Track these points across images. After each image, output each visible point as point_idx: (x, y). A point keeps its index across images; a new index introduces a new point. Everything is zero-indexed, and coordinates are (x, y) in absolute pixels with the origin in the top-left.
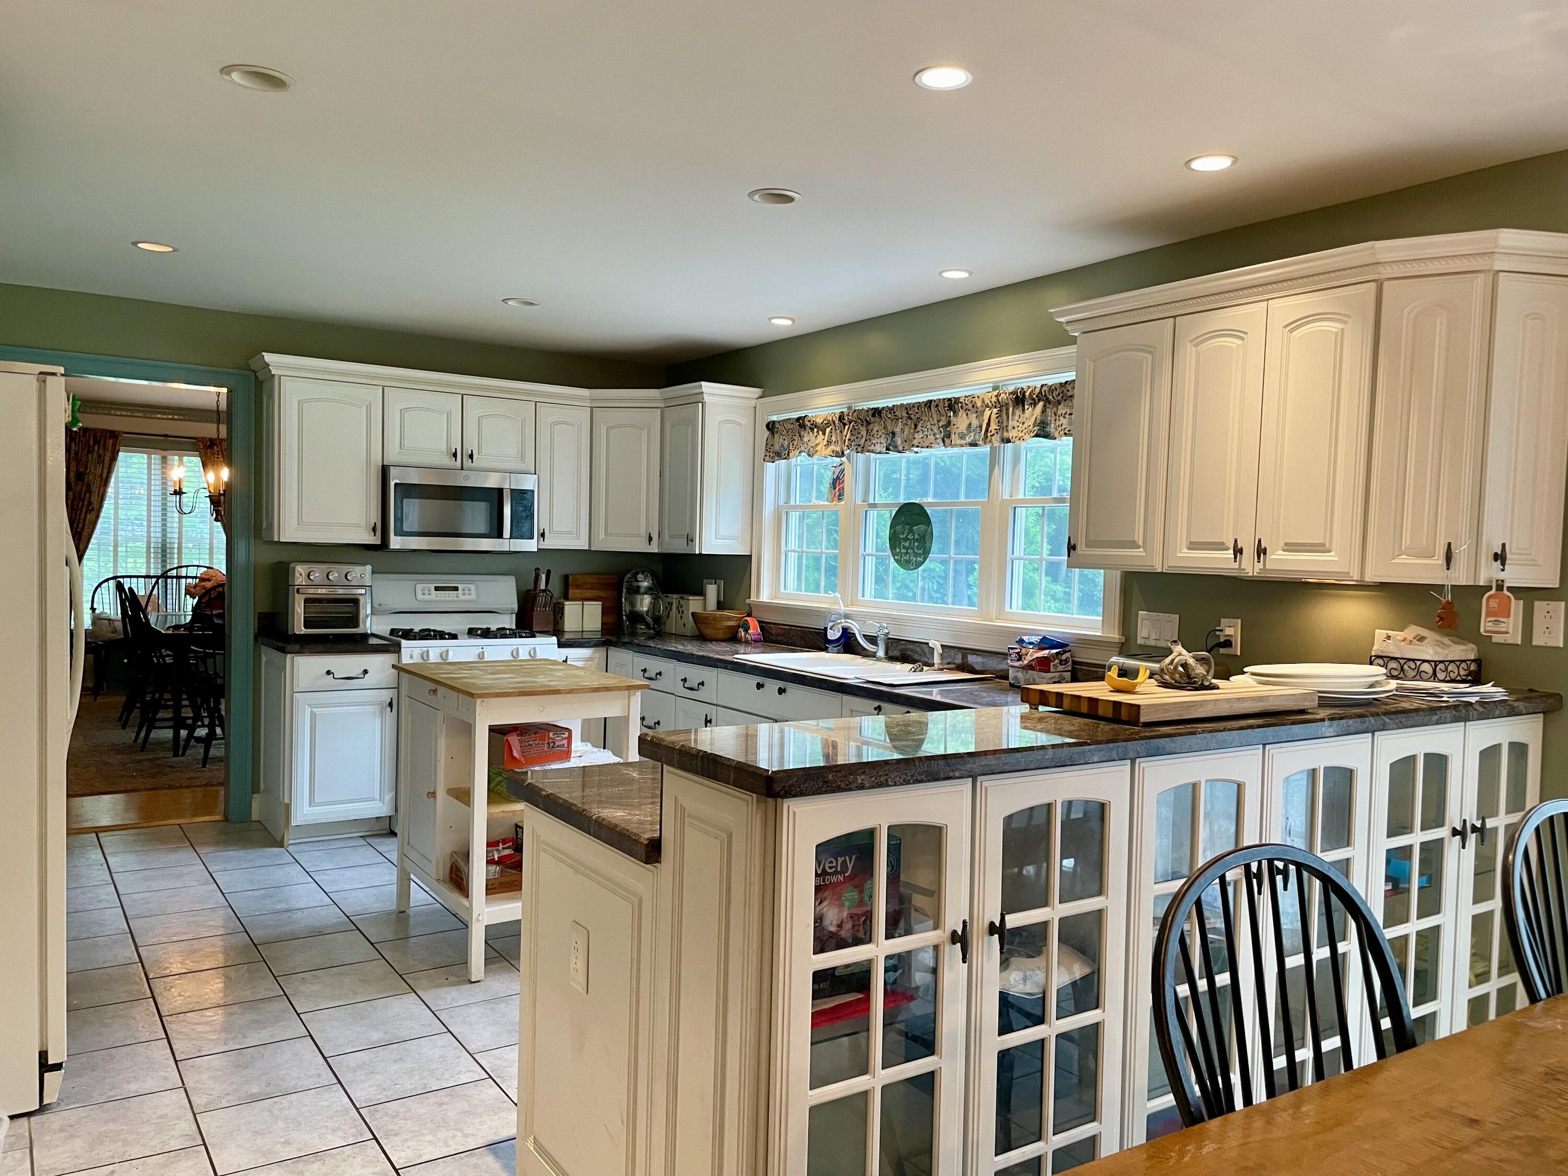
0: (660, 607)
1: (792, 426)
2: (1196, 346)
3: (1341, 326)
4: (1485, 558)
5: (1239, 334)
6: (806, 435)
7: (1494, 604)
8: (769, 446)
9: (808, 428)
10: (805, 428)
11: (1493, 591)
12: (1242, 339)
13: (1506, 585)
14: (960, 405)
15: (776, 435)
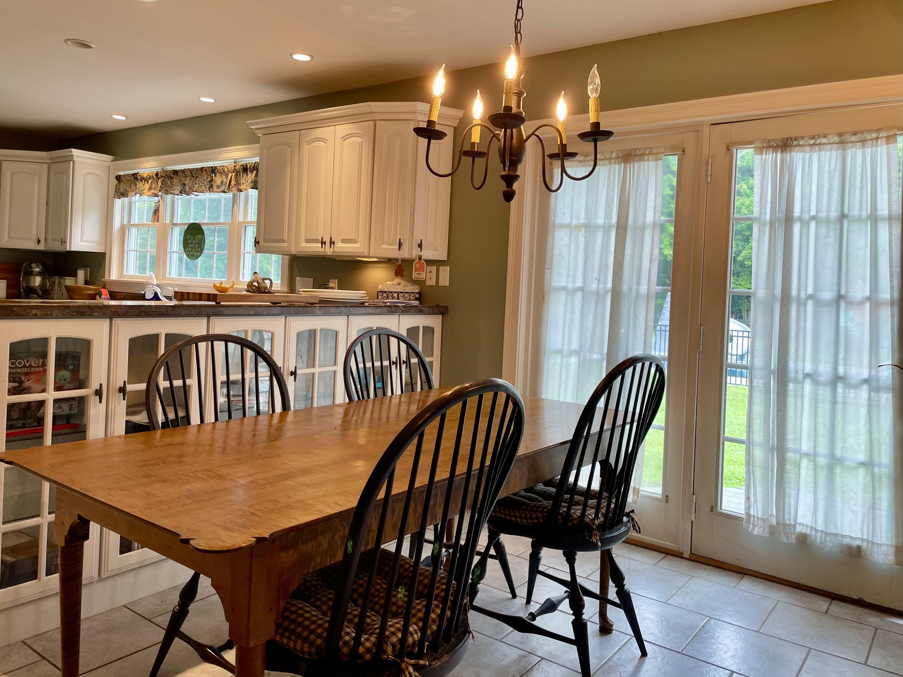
0: (47, 283)
1: (130, 178)
2: (308, 145)
3: (361, 140)
4: (415, 246)
5: (324, 140)
6: (138, 184)
7: (418, 266)
8: (117, 189)
9: (139, 180)
10: (137, 179)
11: (418, 260)
12: (326, 143)
13: (423, 258)
14: (217, 170)
15: (121, 183)
